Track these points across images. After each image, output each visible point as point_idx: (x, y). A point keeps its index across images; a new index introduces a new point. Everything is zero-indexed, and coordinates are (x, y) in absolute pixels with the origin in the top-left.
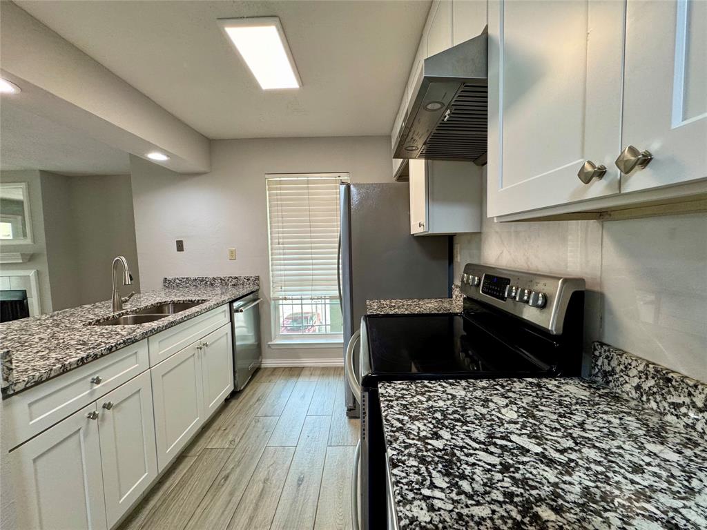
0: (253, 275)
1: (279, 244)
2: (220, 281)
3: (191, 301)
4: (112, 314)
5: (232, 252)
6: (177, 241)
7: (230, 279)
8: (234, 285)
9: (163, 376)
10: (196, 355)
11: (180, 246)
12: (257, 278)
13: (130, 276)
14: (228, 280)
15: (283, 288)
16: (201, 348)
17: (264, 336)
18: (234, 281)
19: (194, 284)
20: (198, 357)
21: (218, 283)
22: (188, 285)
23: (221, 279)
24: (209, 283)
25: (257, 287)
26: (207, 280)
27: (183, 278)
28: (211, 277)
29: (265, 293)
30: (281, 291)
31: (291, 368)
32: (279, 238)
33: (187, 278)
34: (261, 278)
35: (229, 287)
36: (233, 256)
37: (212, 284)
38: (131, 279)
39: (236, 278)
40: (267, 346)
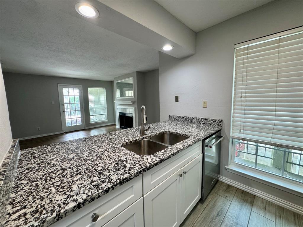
0: (218, 118)
1: (241, 97)
2: (196, 120)
3: (179, 134)
4: (139, 138)
5: (204, 103)
6: (176, 96)
7: (203, 119)
8: (205, 124)
9: (152, 200)
10: (178, 180)
11: (177, 99)
12: (221, 121)
13: (146, 117)
14: (201, 120)
15: (242, 131)
16: (181, 176)
17: (223, 161)
18: (205, 122)
19: (183, 120)
20: (179, 181)
21: (195, 121)
22: (179, 120)
23: (197, 119)
24: (190, 120)
25: (220, 128)
26: (189, 118)
27: (178, 116)
28: (191, 117)
29: (226, 132)
30: (240, 133)
31: (243, 191)
32: (242, 93)
33: (179, 116)
34: (224, 121)
35: (202, 125)
36: (205, 105)
37: (191, 121)
38: (146, 120)
39: (206, 119)
40: (224, 168)
